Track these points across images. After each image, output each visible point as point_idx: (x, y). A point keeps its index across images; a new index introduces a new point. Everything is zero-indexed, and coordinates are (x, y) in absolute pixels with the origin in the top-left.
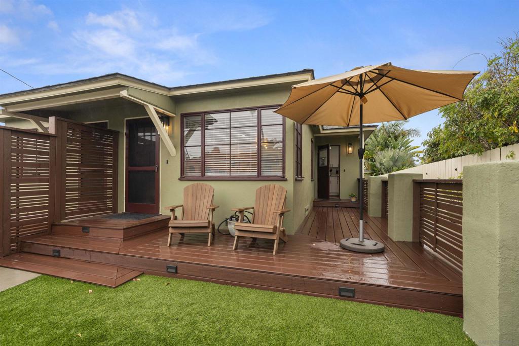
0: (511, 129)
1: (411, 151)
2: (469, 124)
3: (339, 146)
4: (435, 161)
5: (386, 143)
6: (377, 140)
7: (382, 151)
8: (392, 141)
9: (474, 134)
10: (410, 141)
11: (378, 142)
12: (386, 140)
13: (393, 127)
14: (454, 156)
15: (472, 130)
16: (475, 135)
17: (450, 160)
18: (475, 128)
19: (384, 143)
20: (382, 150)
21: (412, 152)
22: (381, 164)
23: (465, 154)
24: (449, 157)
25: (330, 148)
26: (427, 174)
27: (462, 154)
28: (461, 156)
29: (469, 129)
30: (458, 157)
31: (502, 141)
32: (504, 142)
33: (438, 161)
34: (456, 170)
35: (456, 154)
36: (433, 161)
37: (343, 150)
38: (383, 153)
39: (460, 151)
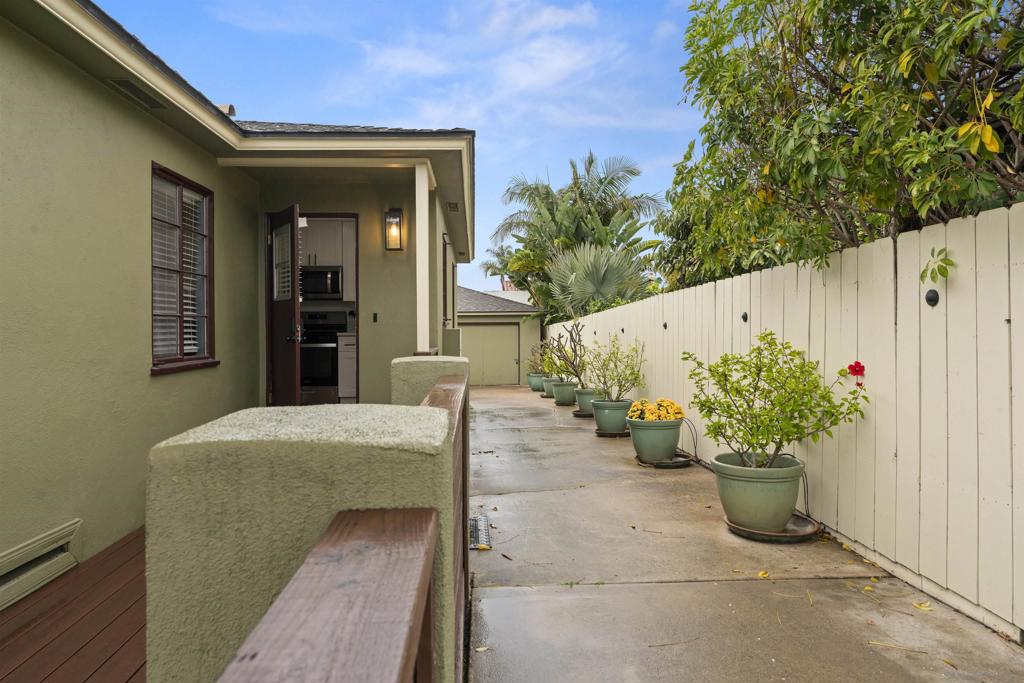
0: (969, 138)
1: (642, 255)
2: (790, 126)
3: (356, 216)
4: (688, 286)
5: (578, 227)
6: (553, 220)
7: (566, 251)
8: (593, 222)
9: (808, 167)
10: (638, 225)
11: (556, 223)
12: (578, 220)
13: (602, 188)
14: (740, 270)
15: (801, 148)
16: (815, 172)
17: (728, 280)
18: (814, 141)
19: (573, 227)
20: (567, 247)
21: (645, 257)
22: (564, 289)
23: (769, 264)
24: (726, 273)
25: (302, 222)
26: (665, 326)
27: (761, 262)
28: (759, 268)
29: (791, 144)
30: (749, 271)
31: (925, 197)
32: (934, 203)
33: (695, 284)
34: (745, 318)
35: (745, 263)
36: (683, 283)
37: (371, 231)
38: (569, 254)
39: (755, 253)
